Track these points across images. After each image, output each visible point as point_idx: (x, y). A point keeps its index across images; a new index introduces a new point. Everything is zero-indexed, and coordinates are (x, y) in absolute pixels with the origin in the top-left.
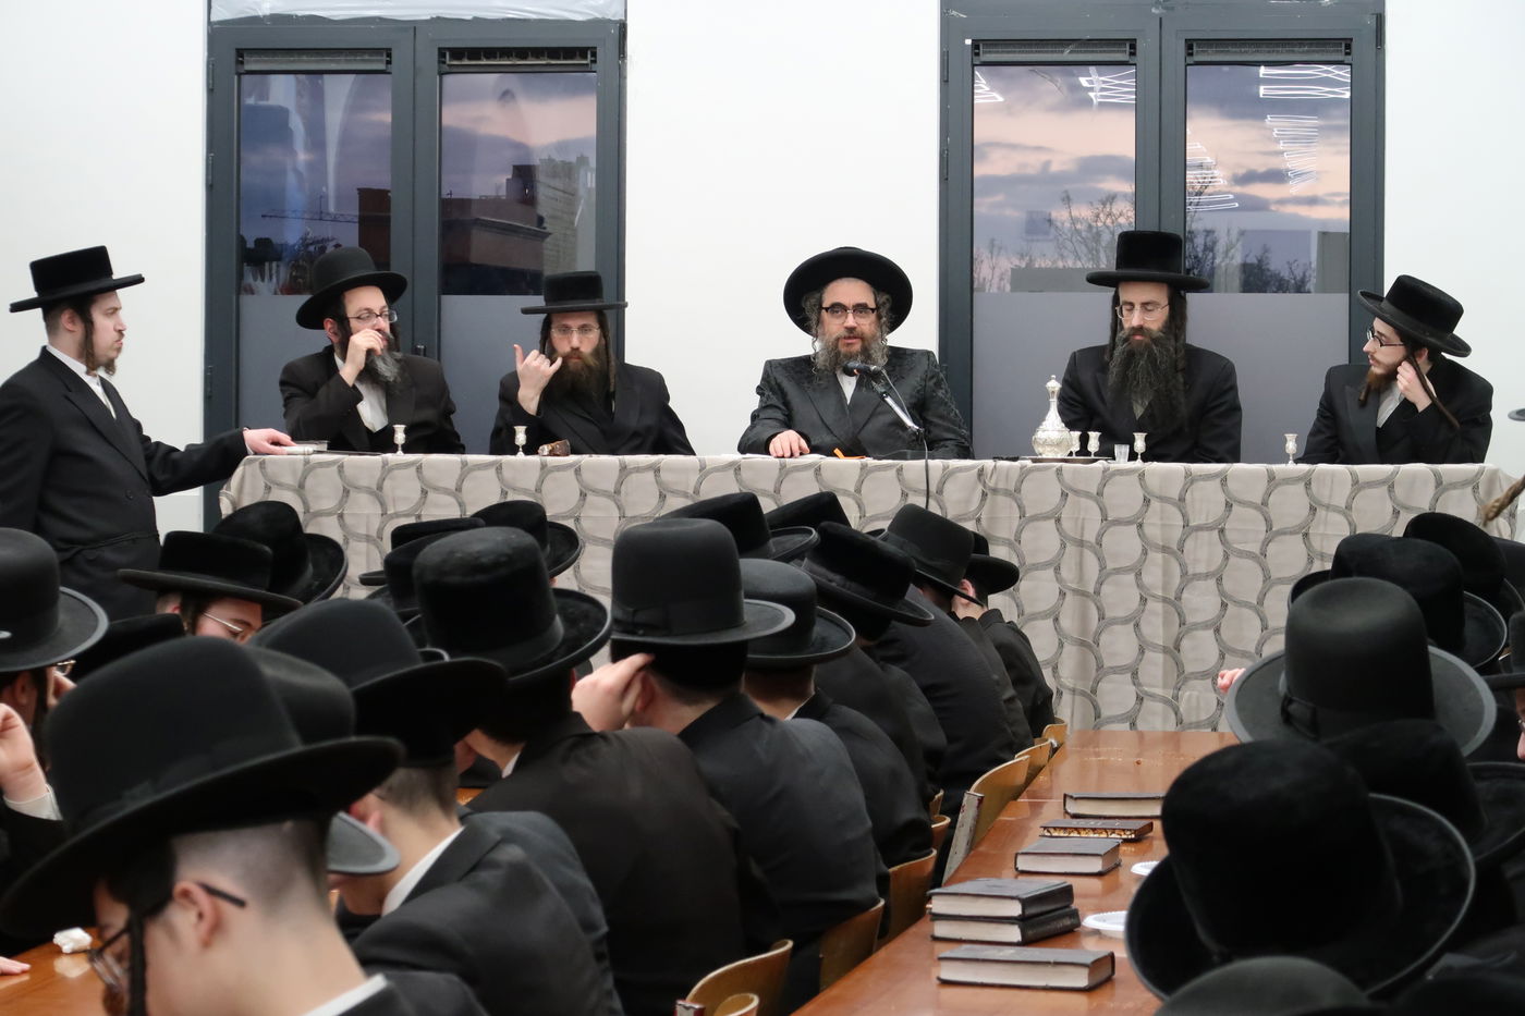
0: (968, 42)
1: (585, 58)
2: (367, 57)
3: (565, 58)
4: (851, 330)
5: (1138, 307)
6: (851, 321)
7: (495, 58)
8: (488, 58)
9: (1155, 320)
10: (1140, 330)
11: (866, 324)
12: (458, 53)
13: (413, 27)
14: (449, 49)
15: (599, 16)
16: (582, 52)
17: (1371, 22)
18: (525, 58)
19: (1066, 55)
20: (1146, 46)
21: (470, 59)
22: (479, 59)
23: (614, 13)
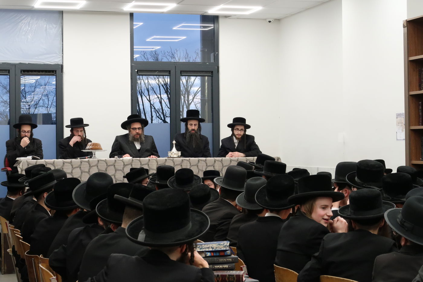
0: (136, 70)
1: (54, 73)
2: (4, 72)
3: (49, 73)
4: (137, 133)
5: (193, 125)
6: (138, 131)
7: (33, 72)
8: (31, 72)
9: (196, 128)
10: (193, 130)
11: (140, 132)
12: (24, 71)
13: (15, 65)
14: (22, 70)
15: (57, 63)
16: (53, 71)
17: (216, 68)
18: (40, 72)
19: (156, 73)
20: (173, 72)
21: (27, 72)
22: (29, 72)
23: (60, 63)
